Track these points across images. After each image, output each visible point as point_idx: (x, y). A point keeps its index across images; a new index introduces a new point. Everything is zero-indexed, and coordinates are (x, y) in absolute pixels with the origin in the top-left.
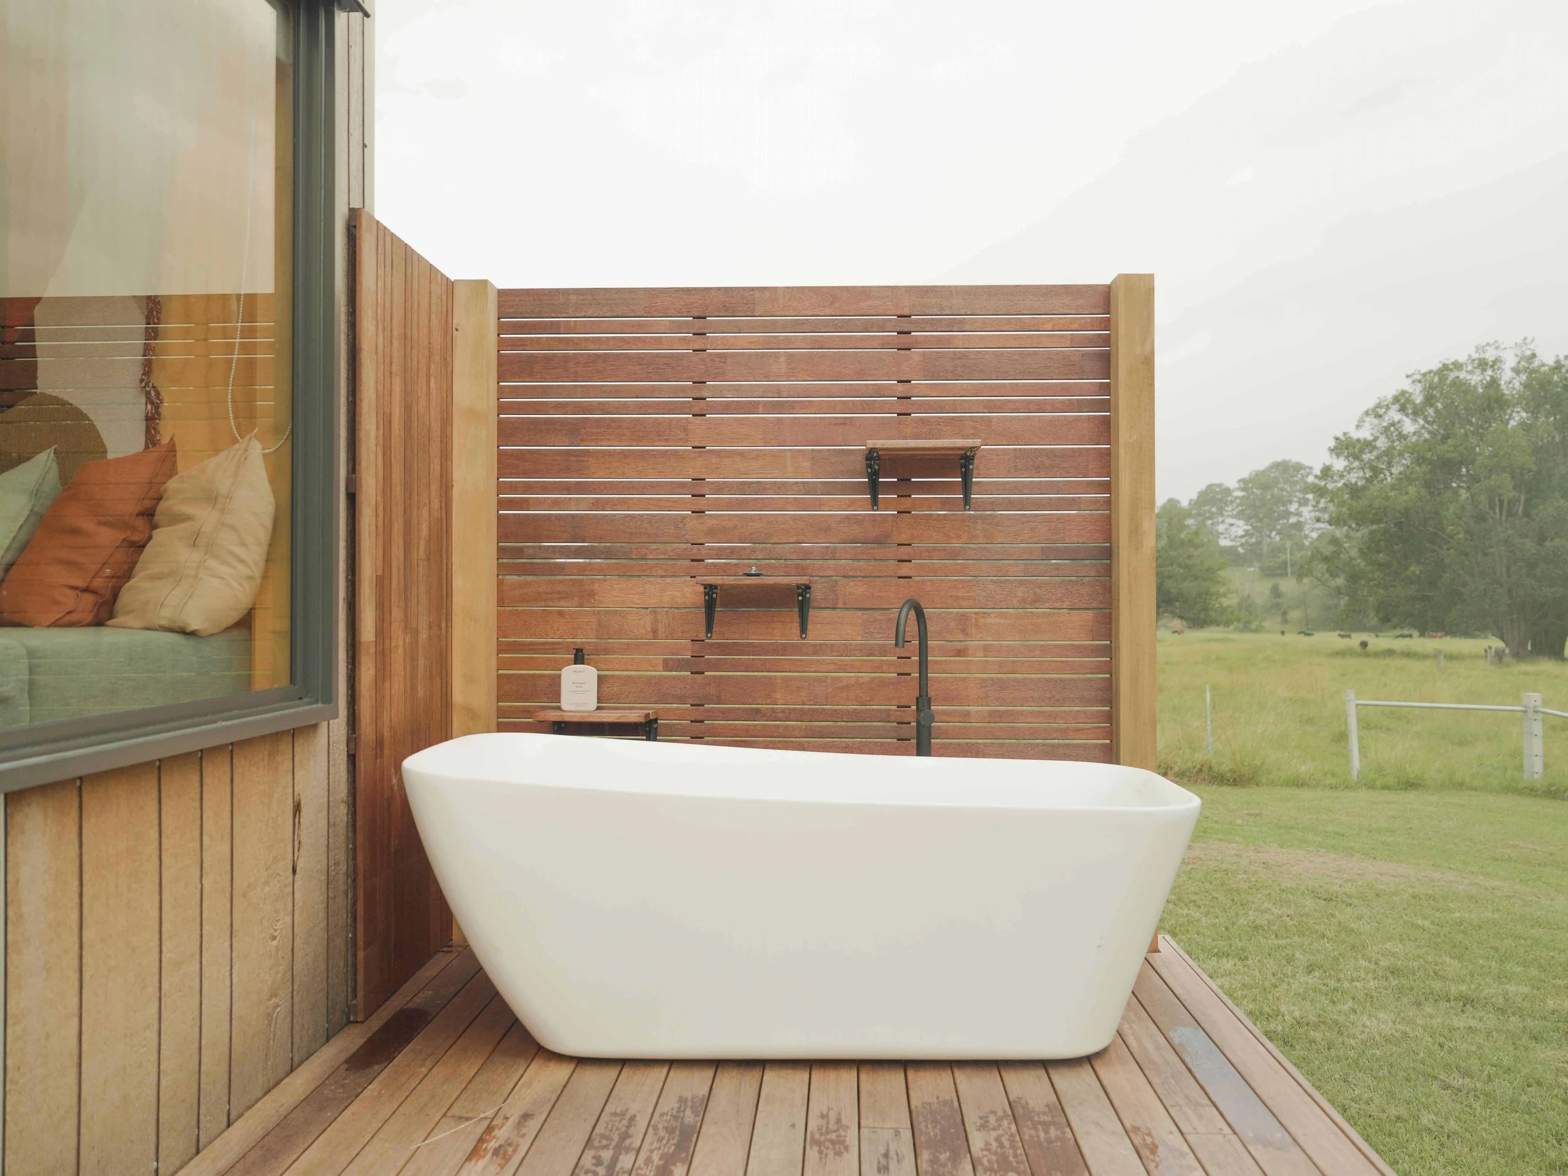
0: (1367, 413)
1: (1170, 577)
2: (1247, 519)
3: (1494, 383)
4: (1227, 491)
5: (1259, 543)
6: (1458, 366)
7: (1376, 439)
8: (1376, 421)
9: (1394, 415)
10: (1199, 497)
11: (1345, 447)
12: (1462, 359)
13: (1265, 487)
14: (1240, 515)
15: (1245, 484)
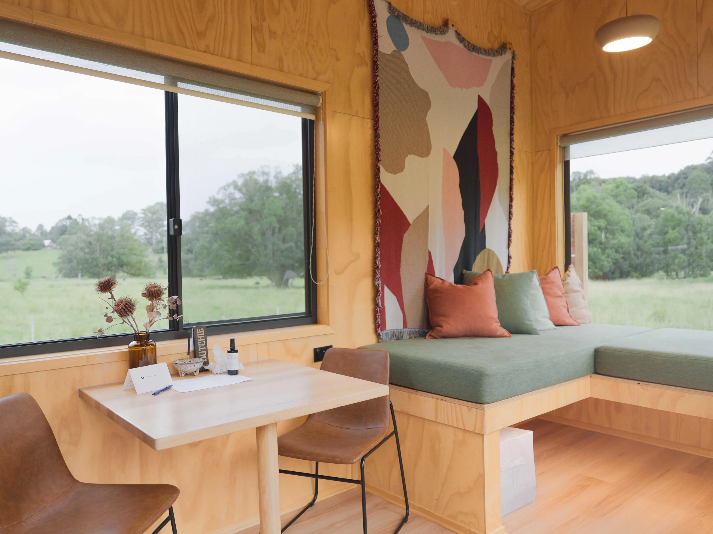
0: (221, 188)
1: (123, 254)
2: (145, 227)
3: (267, 181)
4: (136, 214)
5: (151, 238)
6: (254, 173)
7: (225, 199)
8: (224, 191)
9: (232, 189)
10: (122, 216)
11: (214, 202)
12: (256, 170)
13: (153, 213)
14: (142, 225)
15: (145, 211)
